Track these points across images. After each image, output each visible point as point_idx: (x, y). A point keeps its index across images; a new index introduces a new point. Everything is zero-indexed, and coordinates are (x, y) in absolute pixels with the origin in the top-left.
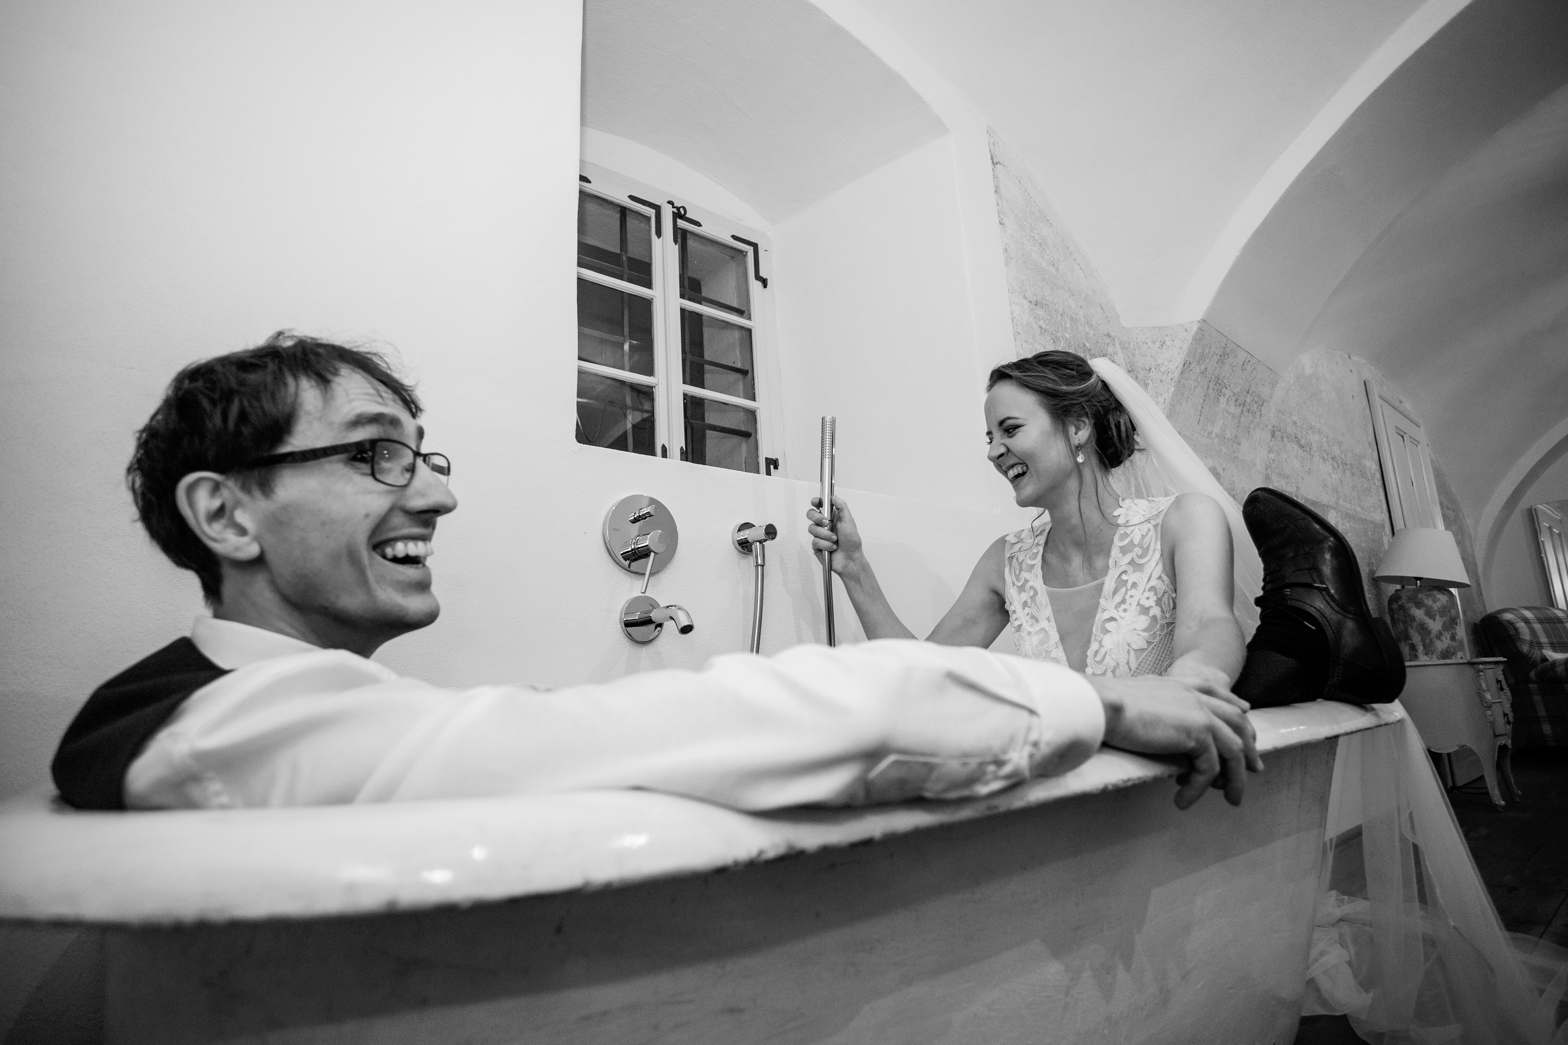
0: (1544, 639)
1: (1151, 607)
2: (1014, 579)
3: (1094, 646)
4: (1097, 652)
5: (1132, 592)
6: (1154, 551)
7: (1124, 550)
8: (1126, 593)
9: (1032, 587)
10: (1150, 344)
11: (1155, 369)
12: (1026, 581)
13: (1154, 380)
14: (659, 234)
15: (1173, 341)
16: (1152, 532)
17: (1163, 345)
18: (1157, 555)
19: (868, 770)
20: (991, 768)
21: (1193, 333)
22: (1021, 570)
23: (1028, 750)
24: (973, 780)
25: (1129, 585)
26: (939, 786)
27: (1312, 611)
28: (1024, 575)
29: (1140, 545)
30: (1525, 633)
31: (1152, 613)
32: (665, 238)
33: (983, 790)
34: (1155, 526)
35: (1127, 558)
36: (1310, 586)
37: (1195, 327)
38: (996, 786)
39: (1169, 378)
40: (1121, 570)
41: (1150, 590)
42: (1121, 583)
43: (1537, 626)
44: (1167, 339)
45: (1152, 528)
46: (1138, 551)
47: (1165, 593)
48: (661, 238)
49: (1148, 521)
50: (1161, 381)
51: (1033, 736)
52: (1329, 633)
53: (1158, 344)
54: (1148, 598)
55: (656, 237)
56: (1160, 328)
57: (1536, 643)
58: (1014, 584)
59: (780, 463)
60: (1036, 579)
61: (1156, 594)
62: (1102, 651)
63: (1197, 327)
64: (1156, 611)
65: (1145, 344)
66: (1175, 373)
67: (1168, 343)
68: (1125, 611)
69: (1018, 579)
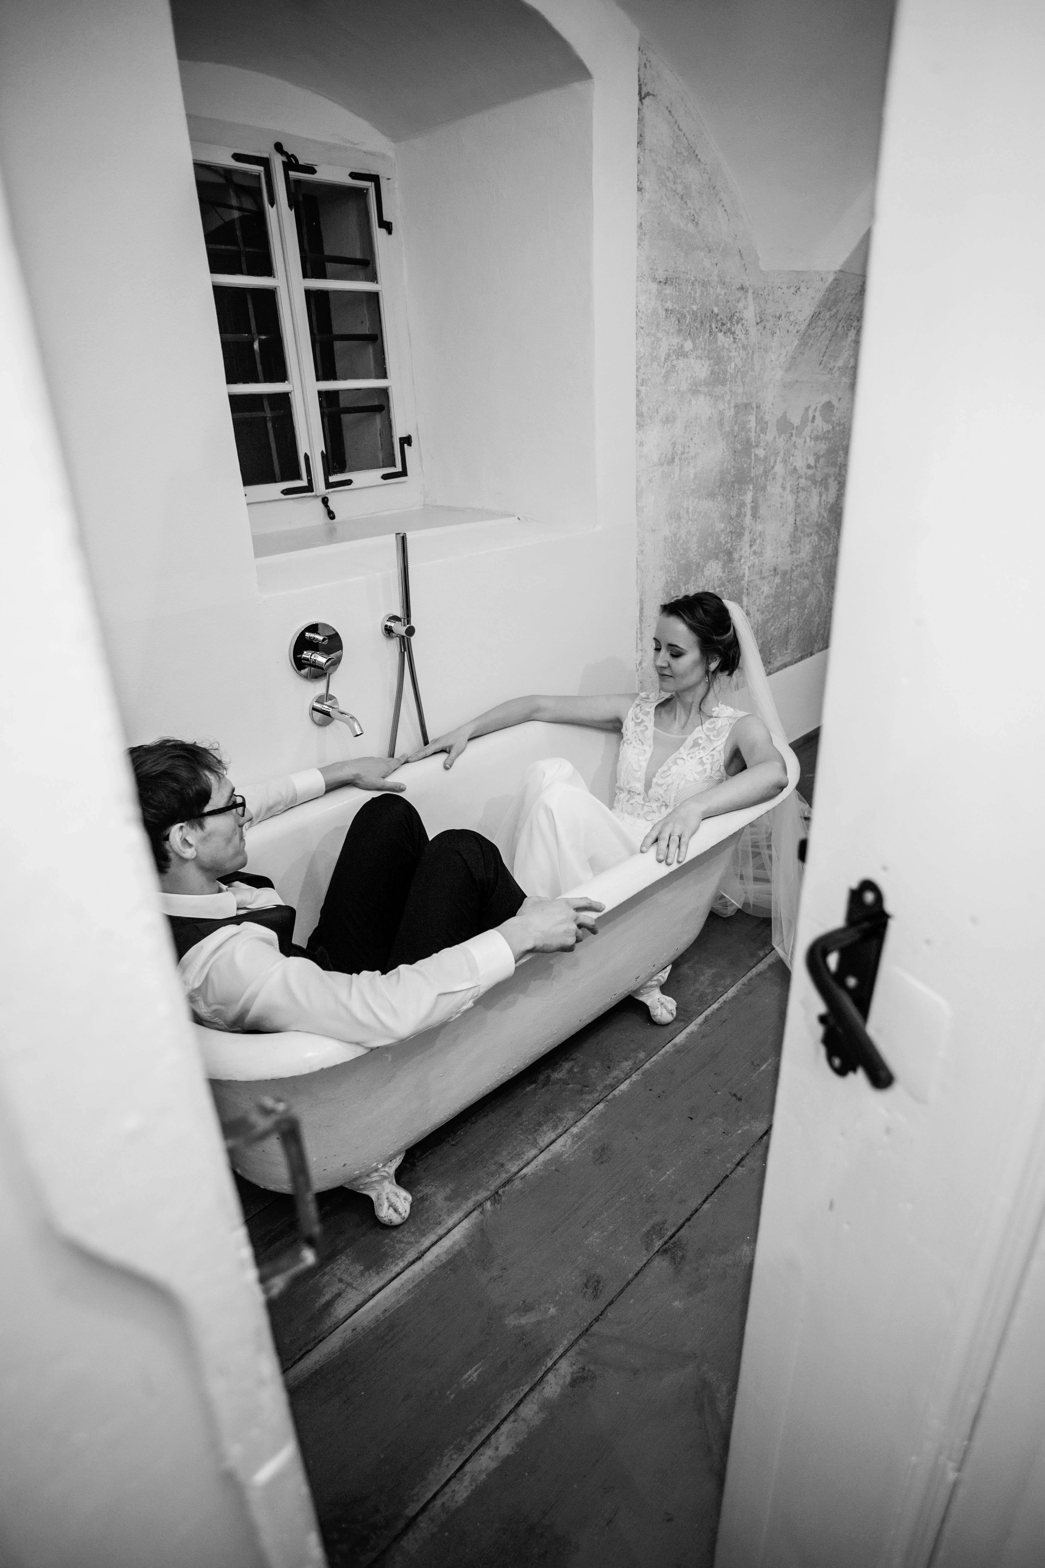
1: (707, 763)
3: (664, 768)
4: (664, 772)
5: (701, 751)
6: (724, 736)
7: (708, 729)
8: (697, 750)
9: (645, 726)
10: (785, 290)
11: (785, 317)
13: (781, 329)
14: (272, 202)
15: (808, 288)
16: (727, 726)
17: (798, 291)
18: (724, 739)
21: (827, 284)
29: (718, 730)
31: (706, 768)
32: (279, 204)
35: (707, 733)
37: (831, 278)
39: (796, 330)
40: (700, 736)
41: (710, 755)
42: (697, 744)
44: (803, 285)
46: (715, 732)
47: (718, 760)
48: (275, 206)
49: (728, 718)
50: (788, 331)
53: (793, 290)
54: (707, 759)
55: (270, 206)
56: (798, 272)
59: (413, 439)
60: (651, 722)
61: (713, 759)
62: (669, 773)
63: (832, 278)
64: (708, 767)
65: (780, 289)
66: (802, 326)
67: (803, 290)
68: (691, 758)
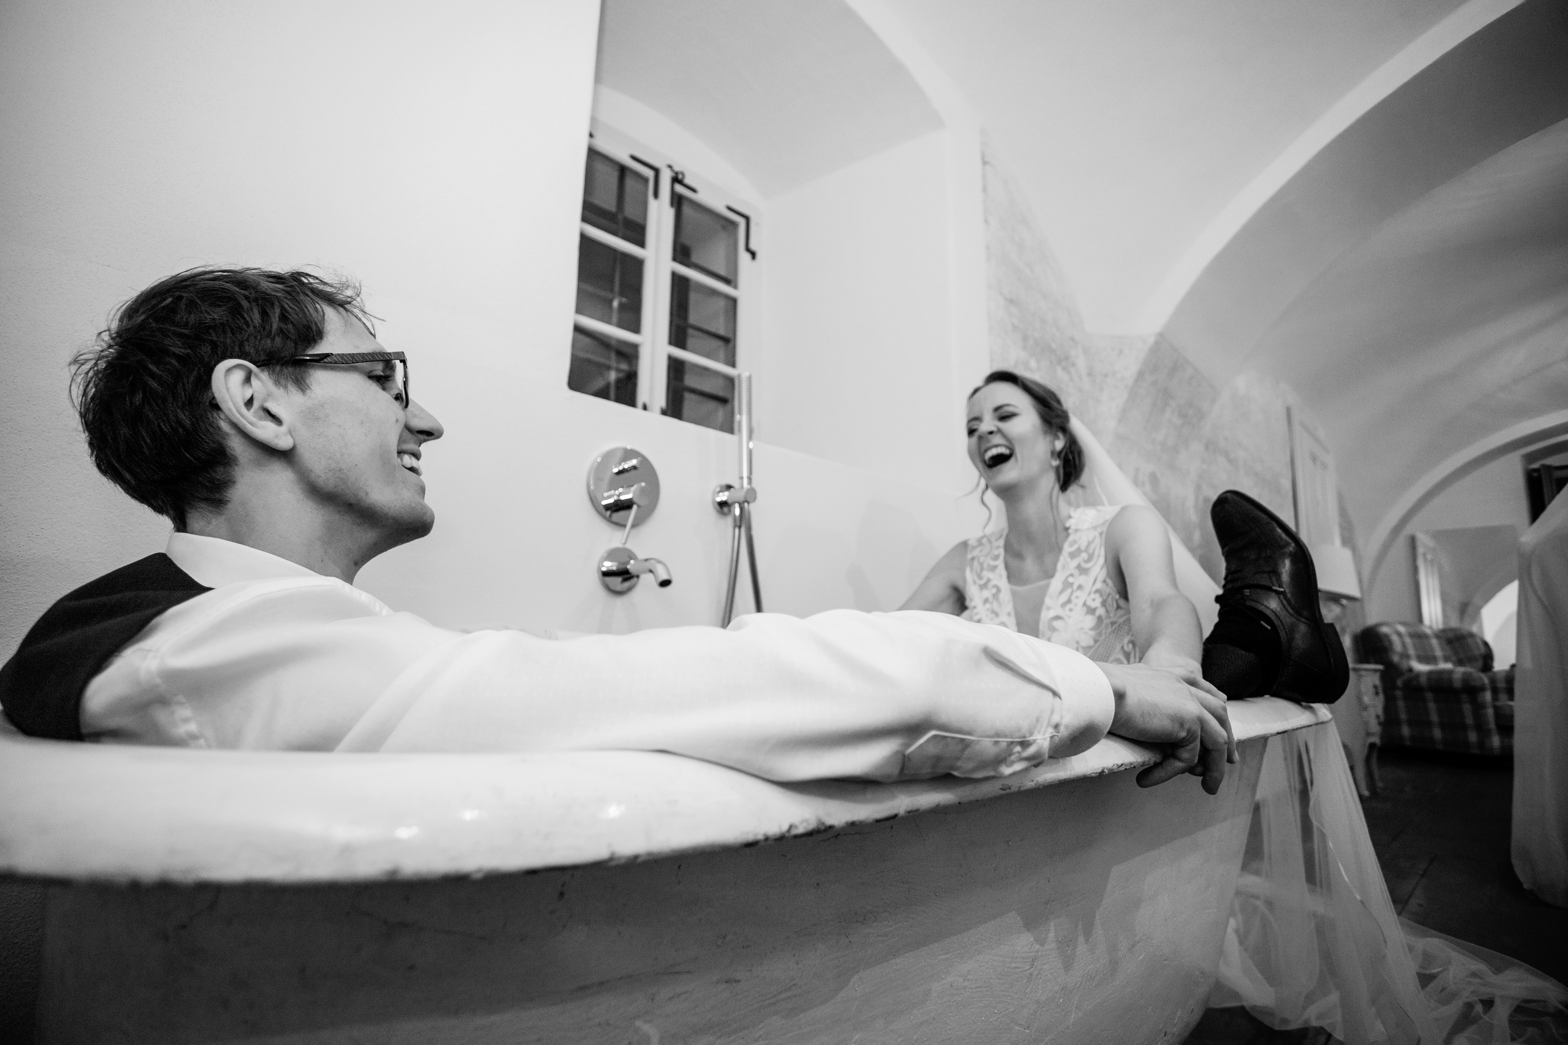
0: (1412, 652)
1: (1096, 608)
2: (976, 578)
5: (1079, 593)
6: (1099, 556)
7: (1073, 555)
8: (1072, 594)
9: (995, 586)
10: (1109, 351)
11: (1112, 375)
12: (989, 580)
13: (1109, 385)
14: (656, 195)
15: (1130, 350)
16: (1098, 540)
17: (1121, 353)
18: (1102, 560)
19: (908, 745)
20: (1018, 748)
21: (1150, 344)
22: (982, 569)
23: (1050, 731)
24: (1001, 759)
25: (1075, 586)
26: (970, 765)
27: (1268, 613)
28: (986, 574)
29: (1086, 550)
30: (1397, 646)
31: (1098, 613)
32: (661, 201)
33: (1007, 771)
34: (1101, 534)
35: (1074, 563)
36: (1269, 589)
37: (1152, 340)
38: (1018, 767)
39: (1124, 385)
40: (1068, 573)
41: (1095, 593)
42: (1067, 585)
43: (1408, 640)
44: (1126, 348)
45: (1098, 536)
46: (1084, 556)
47: (1109, 595)
48: (658, 200)
49: (1095, 528)
50: (1116, 387)
51: (1056, 719)
52: (1282, 634)
53: (1116, 352)
55: (653, 199)
56: (1120, 337)
57: (1405, 656)
58: (975, 583)
60: (999, 578)
61: (1101, 596)
64: (1101, 611)
65: (1104, 351)
66: (1129, 381)
67: (1126, 352)
68: (1071, 610)
69: (980, 578)
